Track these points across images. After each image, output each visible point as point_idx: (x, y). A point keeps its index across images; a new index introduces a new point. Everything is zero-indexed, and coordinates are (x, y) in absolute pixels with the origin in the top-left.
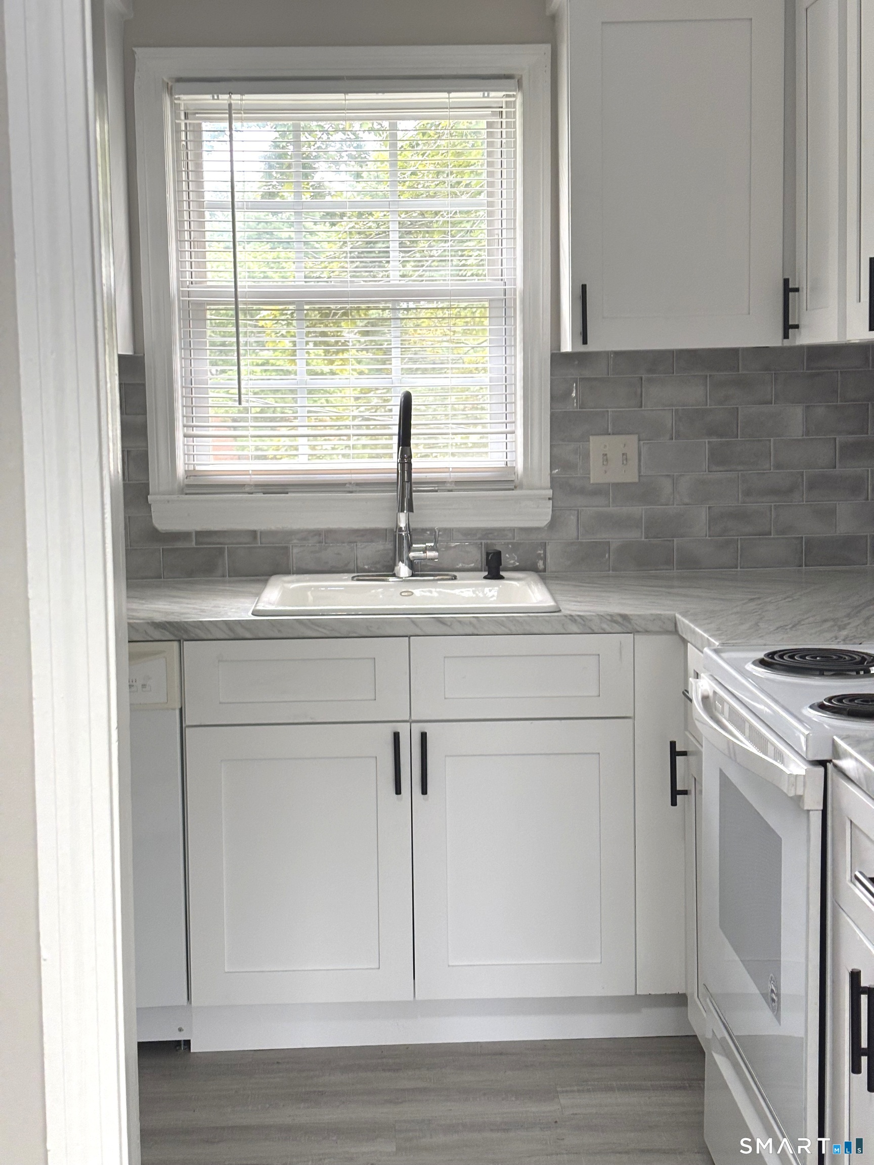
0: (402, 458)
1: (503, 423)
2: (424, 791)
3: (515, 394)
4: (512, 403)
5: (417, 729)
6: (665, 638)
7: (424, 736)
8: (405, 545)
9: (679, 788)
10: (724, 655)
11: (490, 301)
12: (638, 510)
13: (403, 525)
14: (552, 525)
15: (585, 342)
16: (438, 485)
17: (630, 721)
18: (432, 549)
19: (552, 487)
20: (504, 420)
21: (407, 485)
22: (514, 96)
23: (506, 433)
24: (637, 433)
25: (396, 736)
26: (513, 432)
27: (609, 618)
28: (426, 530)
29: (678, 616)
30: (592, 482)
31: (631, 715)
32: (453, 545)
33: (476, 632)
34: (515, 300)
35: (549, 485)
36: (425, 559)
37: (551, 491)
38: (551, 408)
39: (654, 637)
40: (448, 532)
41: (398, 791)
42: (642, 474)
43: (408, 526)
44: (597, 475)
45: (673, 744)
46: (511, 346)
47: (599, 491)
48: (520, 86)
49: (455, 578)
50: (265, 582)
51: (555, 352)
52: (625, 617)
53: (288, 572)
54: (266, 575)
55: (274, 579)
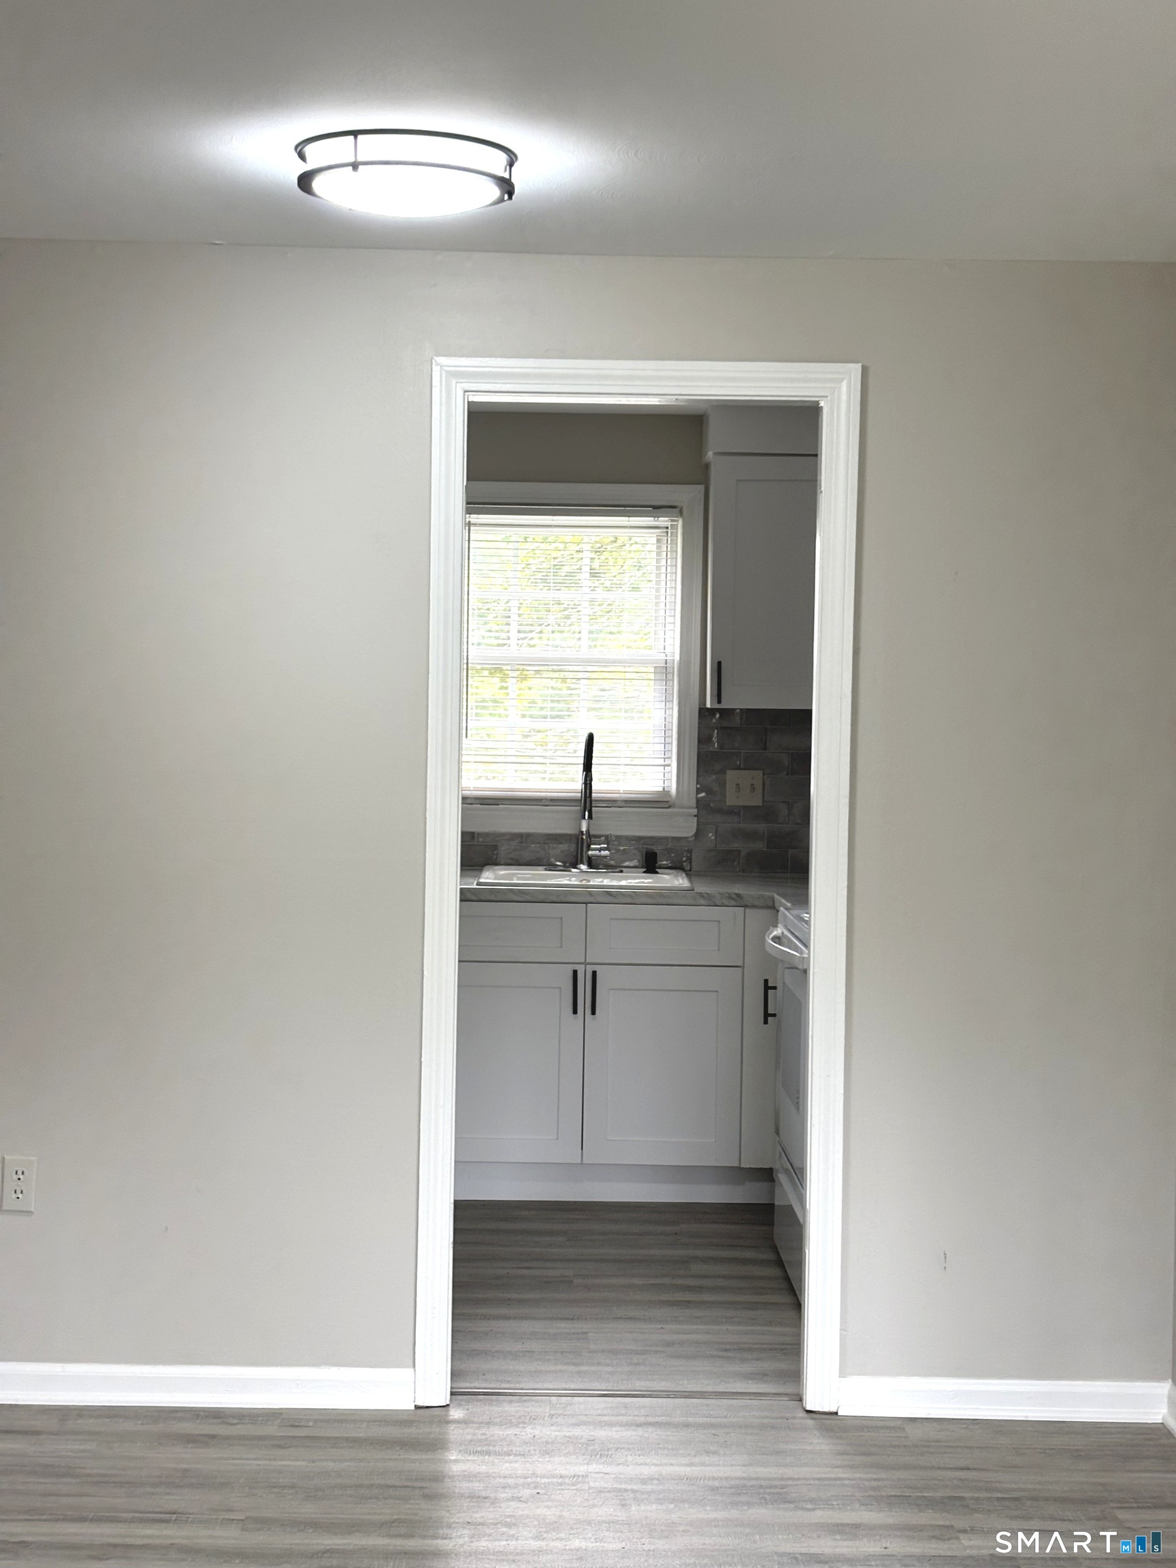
0: (586, 780)
1: (661, 758)
2: (593, 1012)
3: (672, 736)
4: (669, 743)
5: (590, 969)
6: (765, 912)
7: (594, 973)
8: (585, 845)
9: (770, 1011)
10: (792, 912)
11: (655, 667)
12: (762, 827)
13: (584, 829)
14: (698, 835)
15: (719, 702)
16: (611, 803)
17: (740, 969)
18: (605, 849)
19: (697, 807)
20: (663, 756)
21: (588, 800)
22: (677, 521)
23: (664, 766)
24: (761, 770)
25: (575, 972)
26: (669, 765)
27: (727, 895)
28: (602, 836)
29: (776, 896)
30: (727, 804)
31: (740, 964)
32: (621, 848)
33: (633, 902)
34: (673, 668)
35: (695, 805)
36: (600, 856)
37: (696, 810)
38: (698, 748)
39: (759, 910)
40: (619, 838)
41: (575, 1012)
42: (765, 800)
43: (588, 831)
44: (732, 800)
45: (766, 981)
46: (669, 701)
47: (732, 812)
48: (681, 513)
49: (621, 872)
50: (481, 871)
51: (702, 707)
52: (738, 895)
53: (496, 863)
54: (480, 866)
55: (487, 867)
